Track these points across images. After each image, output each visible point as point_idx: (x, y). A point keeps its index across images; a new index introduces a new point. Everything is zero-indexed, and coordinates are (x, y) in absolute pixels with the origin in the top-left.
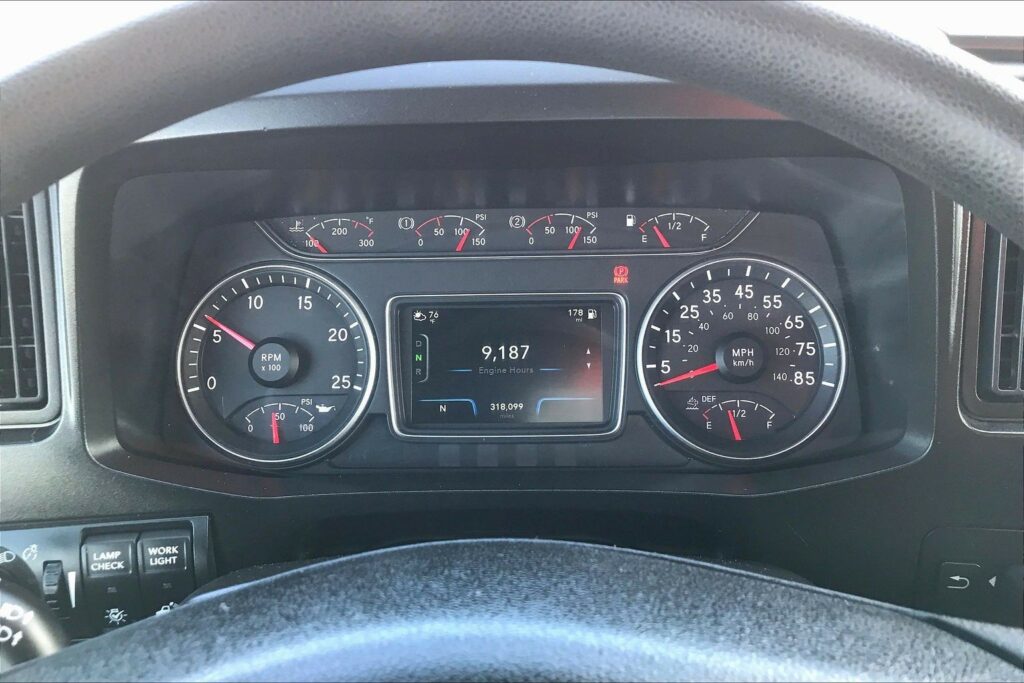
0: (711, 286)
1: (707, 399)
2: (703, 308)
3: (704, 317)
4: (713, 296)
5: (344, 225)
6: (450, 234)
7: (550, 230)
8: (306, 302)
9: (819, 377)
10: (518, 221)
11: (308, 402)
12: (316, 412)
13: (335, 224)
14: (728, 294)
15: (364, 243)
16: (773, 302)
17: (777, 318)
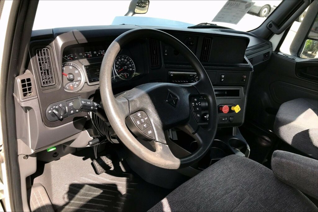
0: (119, 59)
1: (122, 74)
2: (119, 62)
3: (119, 63)
4: (120, 60)
5: (72, 55)
6: (87, 55)
7: (99, 53)
8: (71, 67)
9: (132, 69)
10: (95, 52)
11: (75, 82)
12: (76, 84)
13: (71, 55)
14: (121, 60)
15: (76, 58)
16: (126, 60)
17: (127, 62)
